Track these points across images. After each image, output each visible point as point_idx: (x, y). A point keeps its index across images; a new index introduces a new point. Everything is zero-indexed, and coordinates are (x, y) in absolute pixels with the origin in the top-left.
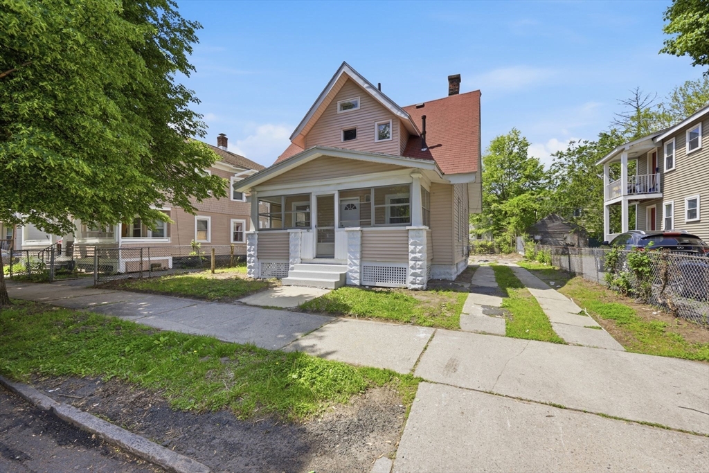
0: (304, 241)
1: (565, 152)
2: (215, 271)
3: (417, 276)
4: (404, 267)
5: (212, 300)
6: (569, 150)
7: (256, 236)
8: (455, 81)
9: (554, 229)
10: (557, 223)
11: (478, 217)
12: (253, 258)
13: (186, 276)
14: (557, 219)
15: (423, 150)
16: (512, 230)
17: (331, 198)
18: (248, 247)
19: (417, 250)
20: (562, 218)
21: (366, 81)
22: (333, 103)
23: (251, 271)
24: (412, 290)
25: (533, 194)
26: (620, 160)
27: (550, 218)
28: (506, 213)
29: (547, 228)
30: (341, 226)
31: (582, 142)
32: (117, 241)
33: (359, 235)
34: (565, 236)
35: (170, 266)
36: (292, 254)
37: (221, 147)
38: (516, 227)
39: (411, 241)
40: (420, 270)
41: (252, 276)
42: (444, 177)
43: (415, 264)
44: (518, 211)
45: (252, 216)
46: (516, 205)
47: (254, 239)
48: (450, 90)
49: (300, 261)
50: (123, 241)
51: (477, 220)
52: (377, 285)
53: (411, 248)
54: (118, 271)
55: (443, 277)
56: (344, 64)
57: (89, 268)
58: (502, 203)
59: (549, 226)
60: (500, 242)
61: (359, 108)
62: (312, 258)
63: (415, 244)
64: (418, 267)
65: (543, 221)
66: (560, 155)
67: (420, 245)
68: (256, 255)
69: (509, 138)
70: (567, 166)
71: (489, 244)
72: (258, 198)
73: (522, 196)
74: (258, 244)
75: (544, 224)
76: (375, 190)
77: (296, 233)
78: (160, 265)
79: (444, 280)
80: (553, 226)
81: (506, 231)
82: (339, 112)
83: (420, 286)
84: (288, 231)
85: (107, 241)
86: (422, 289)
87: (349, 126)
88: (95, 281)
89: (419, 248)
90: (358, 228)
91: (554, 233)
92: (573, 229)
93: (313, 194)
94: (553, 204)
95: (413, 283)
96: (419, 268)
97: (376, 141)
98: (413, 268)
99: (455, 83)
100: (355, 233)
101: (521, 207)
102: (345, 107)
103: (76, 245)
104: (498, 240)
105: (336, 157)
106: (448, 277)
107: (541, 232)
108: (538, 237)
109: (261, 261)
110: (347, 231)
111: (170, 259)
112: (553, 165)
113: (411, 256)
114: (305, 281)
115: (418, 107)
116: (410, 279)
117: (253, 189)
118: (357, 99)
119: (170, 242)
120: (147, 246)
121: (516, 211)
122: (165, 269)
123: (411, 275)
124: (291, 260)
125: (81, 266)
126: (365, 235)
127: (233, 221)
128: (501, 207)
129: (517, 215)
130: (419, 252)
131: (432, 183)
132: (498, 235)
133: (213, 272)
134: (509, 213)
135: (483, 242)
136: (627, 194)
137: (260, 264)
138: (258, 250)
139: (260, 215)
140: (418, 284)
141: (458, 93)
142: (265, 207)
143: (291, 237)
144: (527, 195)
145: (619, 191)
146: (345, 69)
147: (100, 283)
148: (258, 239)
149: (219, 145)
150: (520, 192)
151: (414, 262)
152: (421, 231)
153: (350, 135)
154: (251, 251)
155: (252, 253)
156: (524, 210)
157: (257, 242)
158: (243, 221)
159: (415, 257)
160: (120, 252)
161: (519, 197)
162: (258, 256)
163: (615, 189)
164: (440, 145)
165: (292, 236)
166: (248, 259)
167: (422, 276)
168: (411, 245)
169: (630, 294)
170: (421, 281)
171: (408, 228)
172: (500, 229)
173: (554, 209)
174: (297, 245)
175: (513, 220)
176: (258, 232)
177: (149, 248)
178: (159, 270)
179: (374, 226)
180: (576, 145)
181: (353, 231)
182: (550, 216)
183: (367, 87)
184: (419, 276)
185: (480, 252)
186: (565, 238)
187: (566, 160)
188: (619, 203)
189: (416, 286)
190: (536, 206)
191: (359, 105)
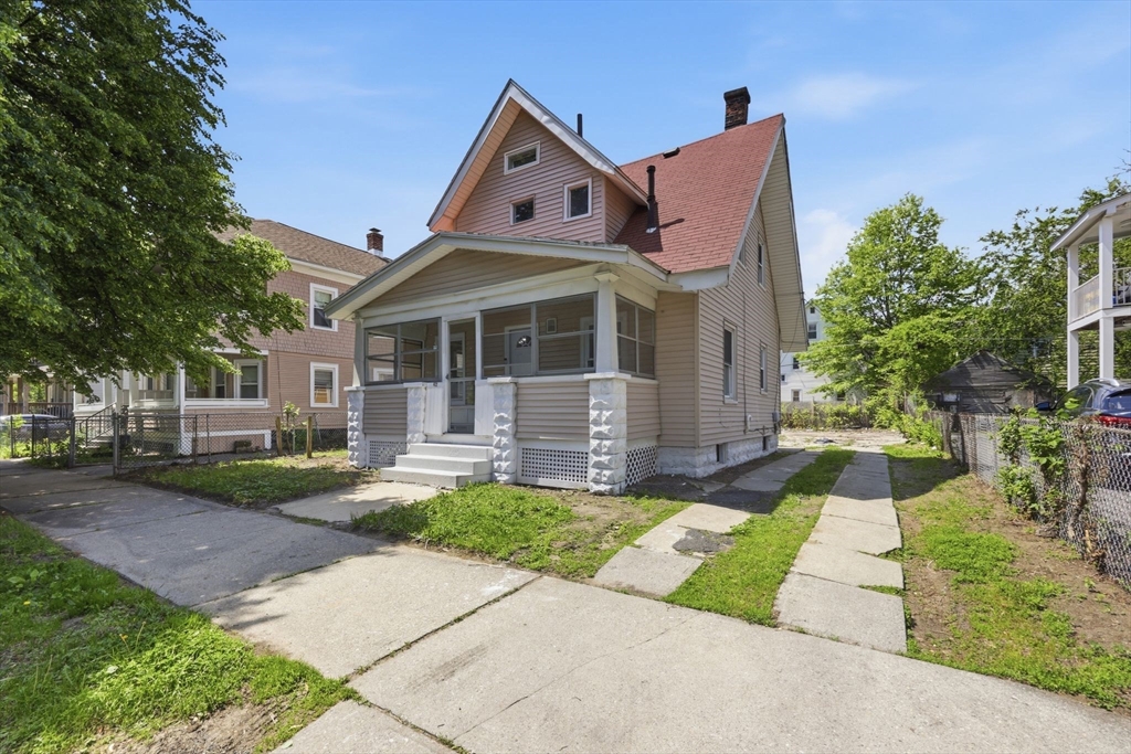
0: (429, 403)
1: (1008, 230)
2: (313, 455)
3: (602, 469)
4: (585, 451)
5: (238, 504)
6: (1017, 227)
7: (361, 396)
8: (738, 101)
9: (984, 381)
10: (990, 369)
11: (835, 361)
12: (356, 433)
13: (268, 462)
14: (989, 361)
15: (648, 231)
16: (898, 385)
17: (472, 323)
18: (350, 413)
19: (604, 419)
20: (1001, 359)
21: (546, 111)
22: (497, 157)
23: (353, 454)
24: (596, 494)
25: (944, 315)
26: (1097, 239)
27: (976, 360)
28: (886, 352)
29: (970, 379)
30: (486, 374)
31: (1042, 209)
32: (177, 404)
33: (510, 390)
34: (1007, 394)
35: (268, 445)
36: (410, 427)
37: (372, 251)
38: (905, 379)
39: (593, 401)
40: (609, 457)
41: (355, 463)
42: (671, 279)
43: (599, 445)
44: (909, 349)
45: (356, 360)
46: (905, 338)
47: (358, 400)
48: (727, 119)
49: (423, 438)
50: (186, 404)
51: (835, 366)
52: (540, 484)
53: (593, 414)
54: (180, 451)
55: (679, 470)
56: (510, 82)
57: (148, 446)
58: (883, 334)
59: (973, 375)
60: (875, 406)
61: (537, 162)
62: (440, 433)
63: (600, 407)
64: (604, 450)
65: (961, 367)
66: (997, 238)
67: (608, 409)
68: (360, 428)
69: (900, 212)
70: (1015, 258)
71: (853, 410)
72: (365, 329)
73: (921, 321)
74: (364, 409)
75: (963, 372)
76: (537, 308)
77: (417, 388)
78: (248, 444)
79: (681, 477)
80: (981, 377)
81: (886, 384)
82: (507, 172)
83: (608, 487)
84: (406, 385)
85: (165, 404)
86: (611, 493)
87: (522, 195)
88: (114, 467)
89: (607, 414)
90: (508, 379)
91: (984, 389)
92: (1023, 380)
93: (443, 319)
94: (985, 334)
95: (597, 482)
96: (606, 454)
97: (566, 220)
98: (596, 452)
99: (737, 105)
100: (504, 388)
101: (915, 341)
102: (516, 162)
103: (132, 411)
104: (870, 403)
105: (476, 251)
106: (687, 471)
107: (958, 388)
108: (951, 397)
109: (370, 438)
110: (493, 384)
111: (268, 434)
112: (983, 258)
113: (594, 429)
114: (413, 474)
115: (667, 156)
116: (592, 472)
117: (357, 313)
118: (535, 144)
119: (267, 406)
120: (203, 412)
121: (906, 347)
122: (257, 450)
123: (593, 467)
124: (409, 436)
125: (138, 444)
126: (522, 391)
127: (314, 366)
128: (879, 340)
129: (907, 355)
130: (606, 423)
131: (660, 292)
132: (871, 393)
133: (310, 457)
134: (892, 351)
135: (842, 406)
136: (1111, 305)
137: (369, 444)
138: (364, 419)
139: (371, 358)
140: (605, 483)
141: (744, 122)
142: (383, 344)
143: (409, 396)
144: (931, 316)
145: (1095, 301)
146: (513, 93)
147: (122, 472)
148: (365, 399)
149: (369, 248)
150: (918, 310)
151: (598, 441)
152: (609, 383)
153: (525, 211)
154: (354, 422)
155: (355, 424)
156: (921, 346)
157: (362, 403)
158: (335, 368)
159: (600, 433)
160: (182, 421)
161: (913, 321)
162: (364, 429)
163: (1089, 296)
164: (681, 221)
165: (411, 394)
166: (349, 433)
167: (611, 469)
168: (594, 408)
169: (1034, 516)
170: (609, 478)
171: (587, 376)
172: (877, 382)
173: (985, 342)
174: (418, 410)
175: (899, 364)
176: (364, 388)
177: (208, 416)
178: (247, 452)
179: (537, 375)
180: (1031, 217)
181: (501, 384)
182: (976, 357)
183: (548, 122)
184: (606, 469)
185: (834, 424)
186: (1008, 400)
187: (1008, 246)
188: (1095, 326)
189: (602, 488)
190: (948, 337)
191: (538, 156)
